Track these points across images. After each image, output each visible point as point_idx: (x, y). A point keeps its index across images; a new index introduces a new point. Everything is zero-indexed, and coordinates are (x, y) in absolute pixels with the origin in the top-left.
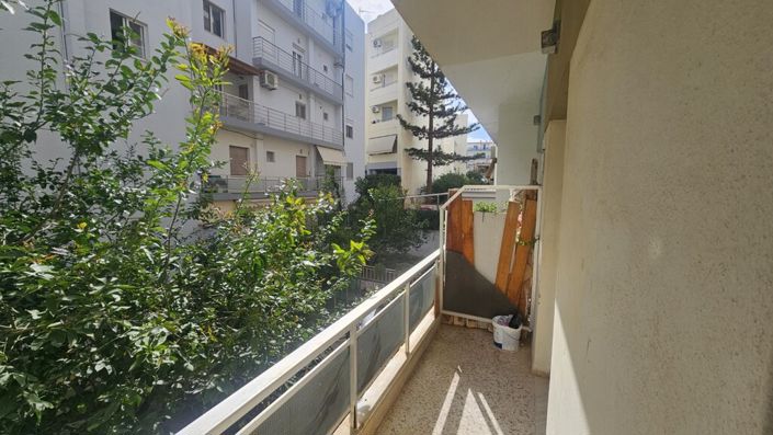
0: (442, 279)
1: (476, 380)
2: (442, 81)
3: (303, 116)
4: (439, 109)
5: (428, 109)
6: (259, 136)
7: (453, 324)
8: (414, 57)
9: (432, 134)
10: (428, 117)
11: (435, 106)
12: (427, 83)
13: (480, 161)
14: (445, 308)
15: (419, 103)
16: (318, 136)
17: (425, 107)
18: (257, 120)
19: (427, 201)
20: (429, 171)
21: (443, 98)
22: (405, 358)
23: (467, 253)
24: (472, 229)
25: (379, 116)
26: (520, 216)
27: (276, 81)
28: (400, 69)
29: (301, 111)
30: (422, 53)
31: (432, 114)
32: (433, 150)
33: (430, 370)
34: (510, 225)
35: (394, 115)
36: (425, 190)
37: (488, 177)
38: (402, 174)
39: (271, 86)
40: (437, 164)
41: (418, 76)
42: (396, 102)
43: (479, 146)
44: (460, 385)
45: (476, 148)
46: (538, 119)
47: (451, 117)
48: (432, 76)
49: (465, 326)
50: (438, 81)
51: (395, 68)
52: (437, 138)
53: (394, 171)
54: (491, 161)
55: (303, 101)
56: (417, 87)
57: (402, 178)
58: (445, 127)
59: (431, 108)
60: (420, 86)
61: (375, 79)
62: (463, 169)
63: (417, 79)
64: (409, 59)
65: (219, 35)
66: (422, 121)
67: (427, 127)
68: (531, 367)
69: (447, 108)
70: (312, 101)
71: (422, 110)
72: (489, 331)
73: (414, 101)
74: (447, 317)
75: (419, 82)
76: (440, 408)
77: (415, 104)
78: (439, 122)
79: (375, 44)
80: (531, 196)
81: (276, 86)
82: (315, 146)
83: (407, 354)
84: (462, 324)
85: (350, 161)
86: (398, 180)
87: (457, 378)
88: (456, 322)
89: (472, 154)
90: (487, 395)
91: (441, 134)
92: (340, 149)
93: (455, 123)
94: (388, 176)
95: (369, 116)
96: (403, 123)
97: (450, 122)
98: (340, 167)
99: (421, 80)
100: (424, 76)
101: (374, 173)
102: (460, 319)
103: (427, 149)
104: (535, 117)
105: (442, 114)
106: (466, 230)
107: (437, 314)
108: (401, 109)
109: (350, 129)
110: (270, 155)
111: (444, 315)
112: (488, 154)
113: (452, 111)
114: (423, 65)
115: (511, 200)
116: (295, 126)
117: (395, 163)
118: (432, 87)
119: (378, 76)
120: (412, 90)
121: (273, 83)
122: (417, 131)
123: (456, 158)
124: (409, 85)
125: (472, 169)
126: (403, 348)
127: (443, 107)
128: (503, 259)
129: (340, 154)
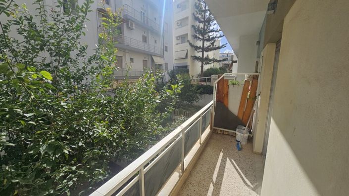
0: (214, 114)
1: (230, 155)
2: (209, 24)
3: (146, 41)
4: (207, 38)
5: (202, 38)
6: (127, 51)
7: (218, 133)
8: (195, 13)
9: (204, 49)
10: (202, 41)
11: (205, 36)
12: (202, 25)
13: (225, 62)
14: (214, 126)
15: (198, 35)
16: (152, 51)
17: (201, 37)
18: (126, 44)
19: (201, 81)
20: (202, 67)
21: (209, 32)
22: (200, 145)
23: (225, 103)
24: (228, 92)
25: (180, 41)
26: (250, 86)
27: (134, 26)
28: (190, 18)
29: (145, 39)
30: (199, 11)
31: (204, 40)
32: (204, 57)
33: (209, 151)
34: (245, 91)
35: (186, 41)
36: (200, 75)
37: (229, 70)
38: (190, 68)
39: (131, 28)
40: (206, 64)
41: (197, 22)
42: (187, 34)
43: (225, 55)
44: (223, 157)
45: (224, 56)
46: (259, 43)
47: (213, 41)
48: (205, 22)
49: (223, 134)
50: (207, 24)
51: (187, 18)
52: (206, 51)
53: (186, 67)
54: (230, 62)
55: (145, 35)
56: (197, 27)
57: (190, 70)
58: (210, 46)
59: (204, 37)
60: (199, 27)
61: (178, 23)
62: (217, 66)
63: (197, 23)
64: (194, 14)
65: (108, 4)
66: (199, 44)
67: (202, 46)
68: (253, 151)
69: (211, 37)
70: (150, 34)
71: (199, 38)
72: (234, 136)
73: (195, 34)
74: (215, 130)
75: (198, 25)
76: (216, 165)
77: (196, 36)
78: (207, 44)
79: (178, 7)
80: (255, 78)
81: (134, 28)
82: (151, 56)
83: (200, 144)
84: (222, 133)
85: (167, 62)
86: (188, 71)
87: (222, 154)
88: (219, 132)
89: (221, 59)
90: (235, 161)
91: (208, 49)
92: (162, 57)
93: (215, 44)
94: (184, 69)
95: (174, 41)
96: (190, 44)
97: (213, 44)
98: (162, 65)
99: (198, 24)
100: (200, 22)
101: (177, 67)
102: (221, 131)
103: (201, 56)
104: (257, 42)
105: (208, 40)
106: (225, 92)
107: (211, 128)
108: (190, 38)
109: (166, 47)
110: (132, 60)
111: (214, 129)
112: (229, 59)
113: (213, 38)
114: (200, 16)
115: (246, 79)
116: (142, 46)
117: (187, 63)
118: (204, 27)
119: (179, 22)
120: (195, 29)
121: (132, 26)
122: (196, 48)
123: (215, 60)
124: (193, 26)
125: (221, 66)
126: (199, 141)
127: (209, 36)
128: (241, 105)
129: (162, 59)
